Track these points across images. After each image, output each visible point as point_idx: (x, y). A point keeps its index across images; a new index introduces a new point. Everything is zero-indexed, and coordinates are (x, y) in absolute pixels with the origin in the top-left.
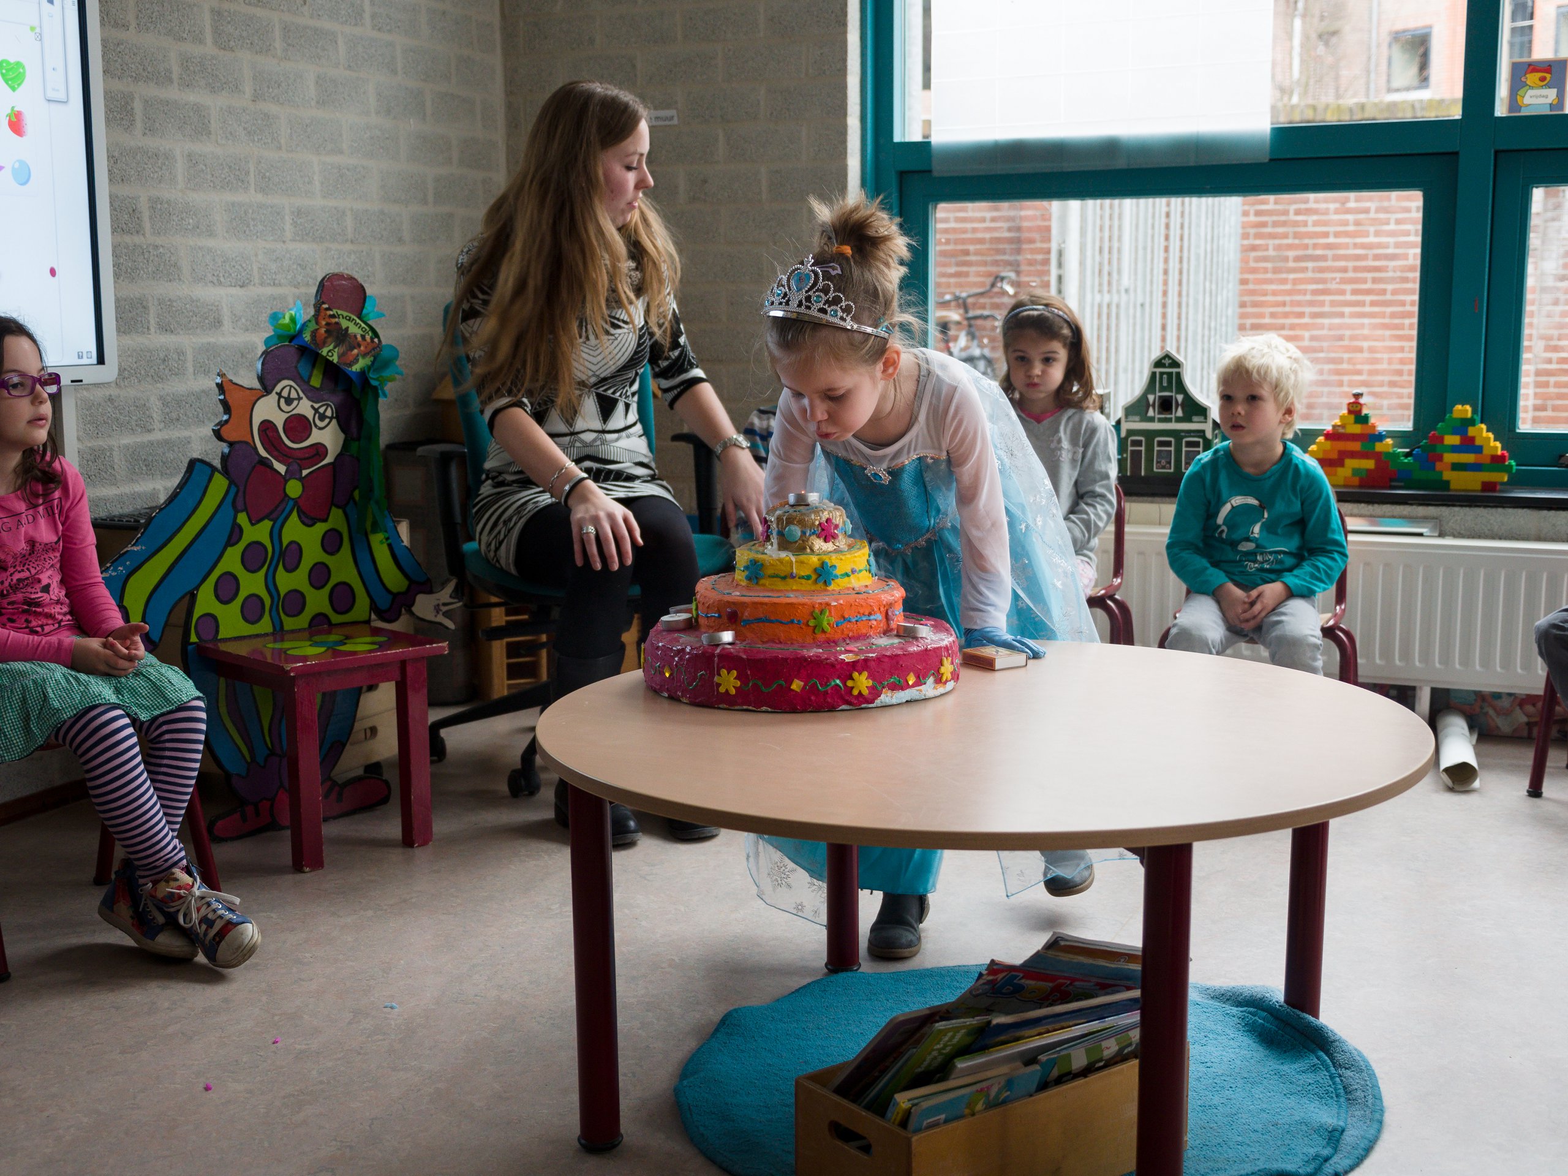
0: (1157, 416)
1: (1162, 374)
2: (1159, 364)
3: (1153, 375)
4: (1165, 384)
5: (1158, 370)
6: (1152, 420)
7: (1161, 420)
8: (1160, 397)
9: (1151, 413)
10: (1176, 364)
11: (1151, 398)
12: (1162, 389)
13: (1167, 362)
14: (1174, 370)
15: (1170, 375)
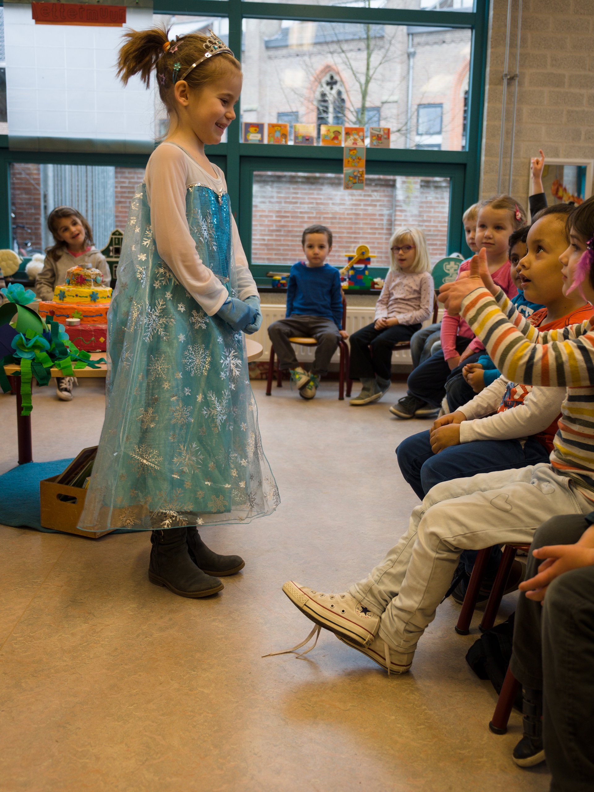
0: (114, 256)
1: (115, 238)
2: (114, 234)
3: (112, 238)
4: (117, 242)
5: (114, 237)
6: (111, 257)
7: (116, 257)
8: (115, 248)
9: (111, 254)
10: (120, 234)
11: (111, 248)
12: (116, 244)
13: (117, 233)
14: (120, 237)
15: (119, 239)
